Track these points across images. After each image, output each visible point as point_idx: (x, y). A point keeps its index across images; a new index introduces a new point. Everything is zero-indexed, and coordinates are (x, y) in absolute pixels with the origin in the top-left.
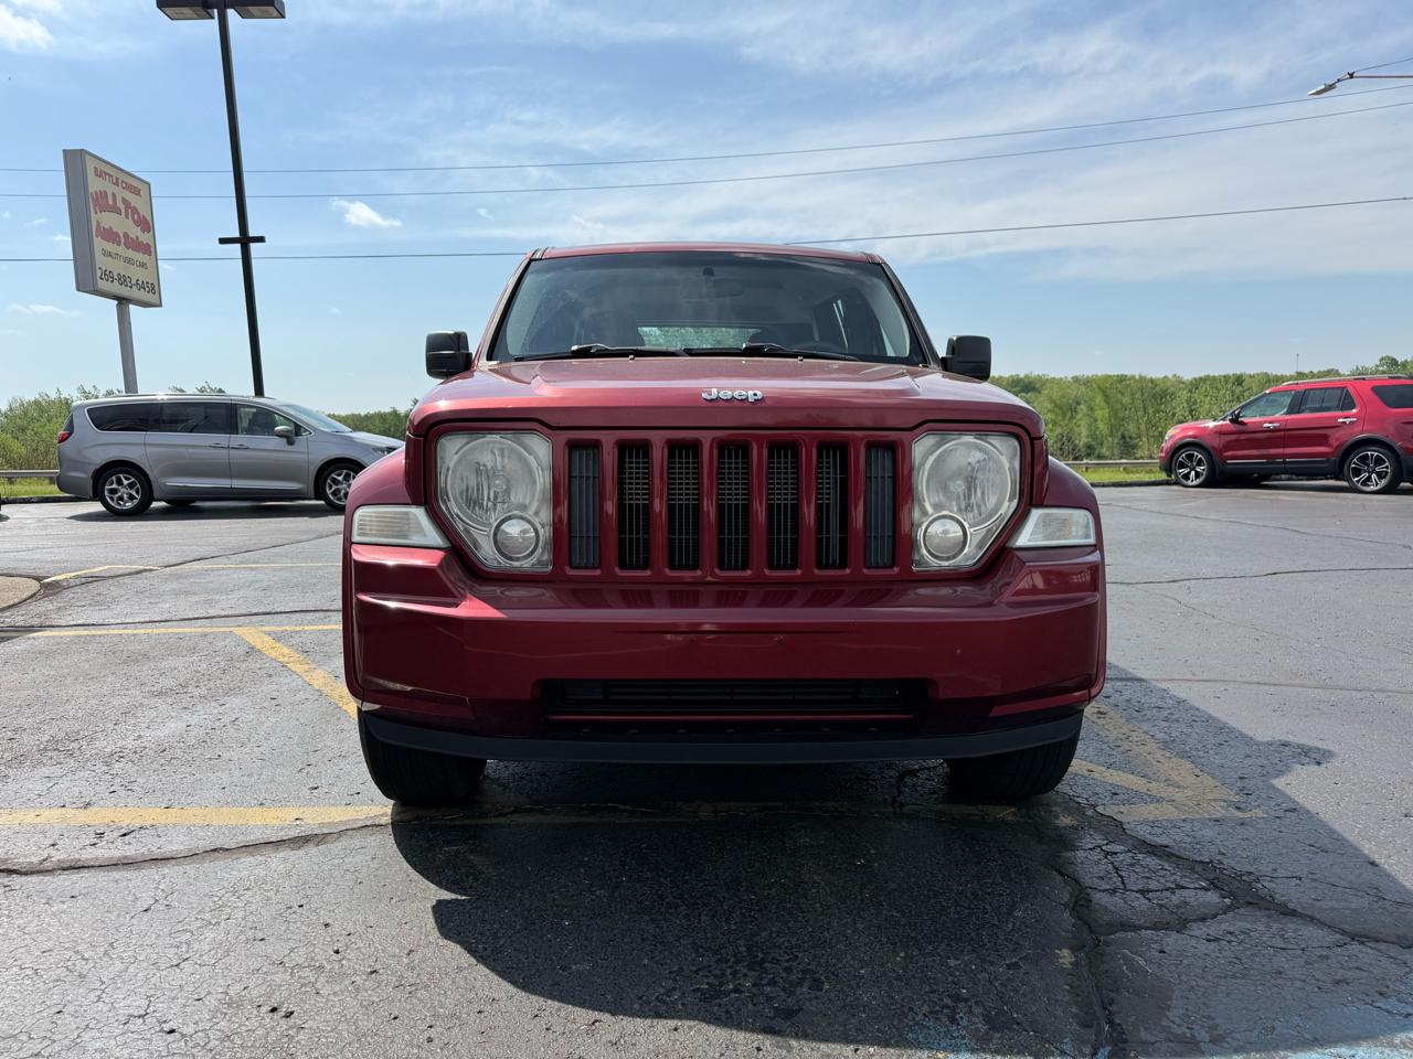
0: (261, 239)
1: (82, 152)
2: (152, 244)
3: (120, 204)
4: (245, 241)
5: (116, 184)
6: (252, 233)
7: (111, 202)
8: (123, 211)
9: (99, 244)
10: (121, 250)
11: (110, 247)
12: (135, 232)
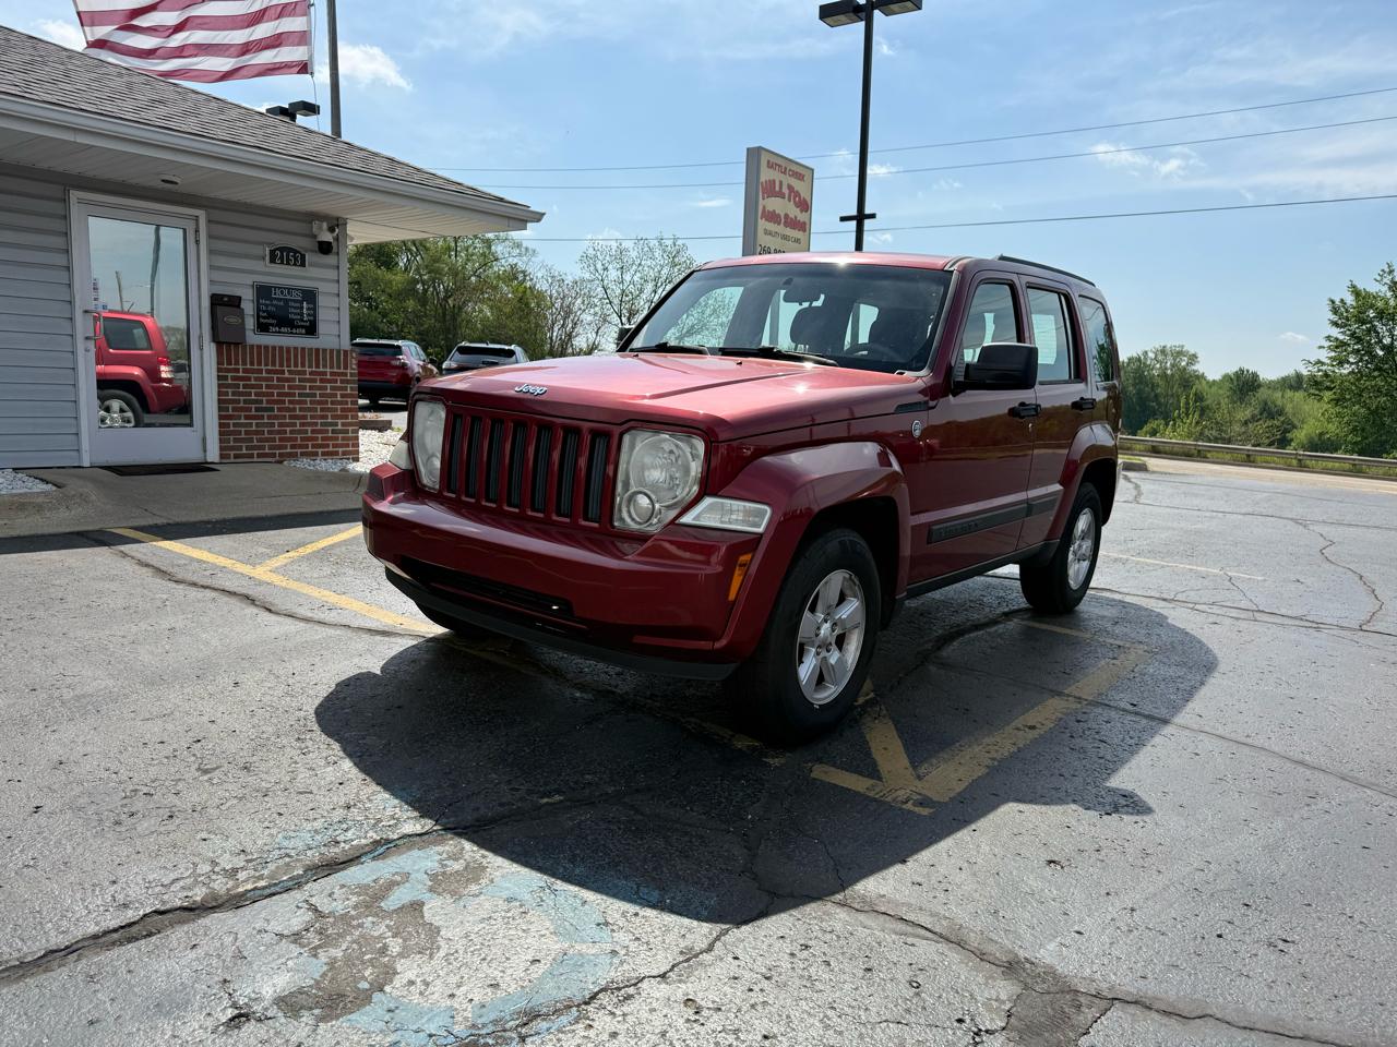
0: (872, 216)
1: (760, 149)
2: (808, 222)
3: (785, 190)
4: (861, 217)
5: (784, 173)
6: (867, 211)
7: (777, 189)
8: (787, 196)
9: (763, 224)
10: (781, 229)
11: (771, 226)
12: (794, 212)
